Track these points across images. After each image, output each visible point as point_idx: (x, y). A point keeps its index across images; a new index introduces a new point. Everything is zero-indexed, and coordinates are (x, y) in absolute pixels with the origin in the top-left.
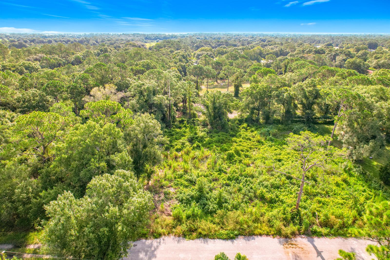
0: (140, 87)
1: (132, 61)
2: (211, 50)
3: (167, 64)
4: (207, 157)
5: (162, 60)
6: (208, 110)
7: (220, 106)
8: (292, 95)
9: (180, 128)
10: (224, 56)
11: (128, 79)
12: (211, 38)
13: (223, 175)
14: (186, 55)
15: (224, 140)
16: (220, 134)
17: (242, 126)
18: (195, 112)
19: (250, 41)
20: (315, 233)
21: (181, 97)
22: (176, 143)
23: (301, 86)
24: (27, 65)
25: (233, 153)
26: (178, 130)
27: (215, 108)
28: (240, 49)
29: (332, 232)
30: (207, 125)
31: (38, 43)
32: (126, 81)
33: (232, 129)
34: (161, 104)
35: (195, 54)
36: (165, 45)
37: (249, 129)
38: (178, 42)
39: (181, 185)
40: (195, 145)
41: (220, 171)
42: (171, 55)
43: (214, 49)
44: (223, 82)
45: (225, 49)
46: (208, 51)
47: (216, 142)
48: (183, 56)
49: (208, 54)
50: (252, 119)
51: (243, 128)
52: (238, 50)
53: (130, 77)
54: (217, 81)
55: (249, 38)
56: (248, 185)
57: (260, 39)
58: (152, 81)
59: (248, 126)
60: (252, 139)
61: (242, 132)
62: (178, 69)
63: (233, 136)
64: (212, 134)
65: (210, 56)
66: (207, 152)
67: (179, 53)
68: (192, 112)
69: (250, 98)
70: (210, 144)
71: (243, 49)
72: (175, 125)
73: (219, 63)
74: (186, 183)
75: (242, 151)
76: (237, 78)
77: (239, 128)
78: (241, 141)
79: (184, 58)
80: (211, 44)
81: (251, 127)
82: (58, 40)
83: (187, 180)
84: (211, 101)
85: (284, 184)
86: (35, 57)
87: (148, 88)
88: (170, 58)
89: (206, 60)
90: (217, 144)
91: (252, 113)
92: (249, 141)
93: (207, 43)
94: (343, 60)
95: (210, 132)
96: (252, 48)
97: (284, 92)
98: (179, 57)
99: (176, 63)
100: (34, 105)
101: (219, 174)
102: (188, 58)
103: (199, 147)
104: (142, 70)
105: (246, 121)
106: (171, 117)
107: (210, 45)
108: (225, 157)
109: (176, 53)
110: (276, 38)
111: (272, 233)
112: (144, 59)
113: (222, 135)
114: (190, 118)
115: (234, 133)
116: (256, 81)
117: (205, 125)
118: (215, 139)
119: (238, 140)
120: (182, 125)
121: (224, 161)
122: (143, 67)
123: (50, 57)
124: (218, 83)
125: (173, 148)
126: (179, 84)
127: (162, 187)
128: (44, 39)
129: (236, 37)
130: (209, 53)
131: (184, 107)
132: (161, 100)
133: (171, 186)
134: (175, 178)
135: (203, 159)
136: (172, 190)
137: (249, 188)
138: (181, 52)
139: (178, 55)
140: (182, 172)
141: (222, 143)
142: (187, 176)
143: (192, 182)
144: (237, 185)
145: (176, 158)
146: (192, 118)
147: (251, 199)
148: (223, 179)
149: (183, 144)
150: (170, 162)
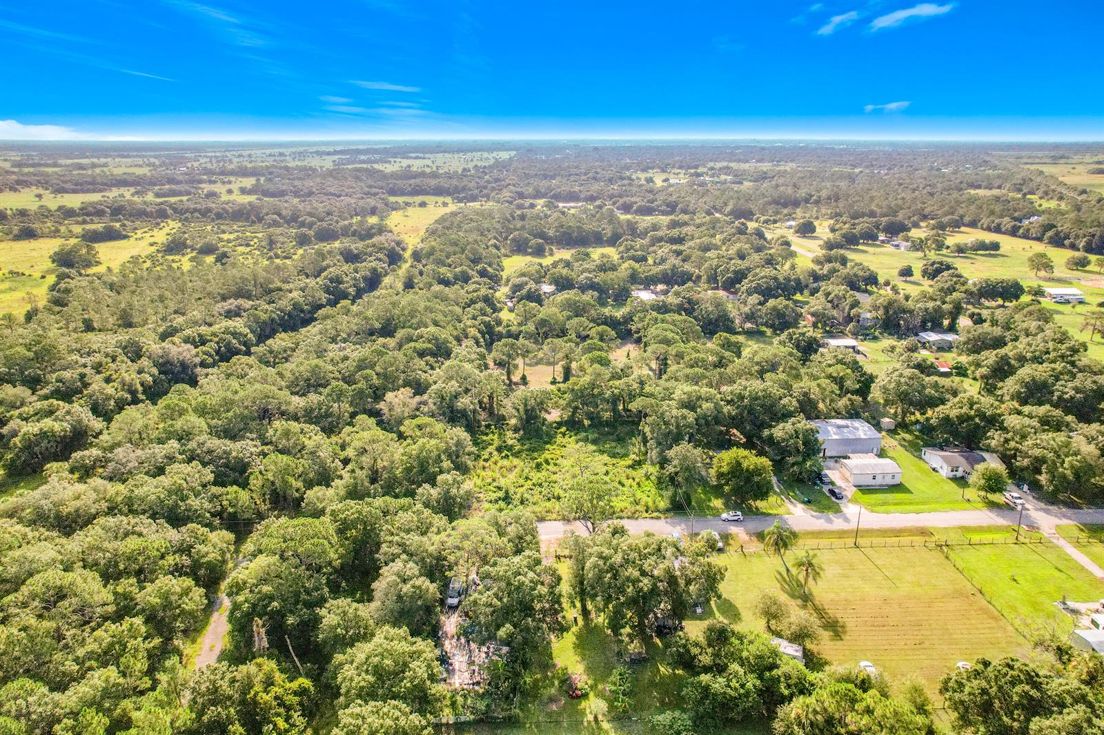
2: (538, 272)
4: (515, 467)
6: (519, 413)
7: (533, 406)
9: (487, 434)
13: (528, 481)
15: (535, 448)
16: (532, 441)
17: (560, 430)
18: (504, 414)
22: (484, 453)
25: (542, 462)
26: (484, 437)
27: (526, 411)
30: (519, 430)
33: (547, 434)
35: (508, 280)
37: (567, 434)
39: (490, 491)
40: (503, 454)
41: (527, 478)
46: (532, 275)
47: (527, 450)
48: (486, 297)
49: (531, 289)
50: (573, 421)
51: (561, 432)
52: (590, 271)
56: (549, 488)
59: (567, 430)
60: (567, 445)
61: (559, 439)
62: (479, 331)
63: (547, 443)
64: (523, 441)
66: (516, 461)
67: (480, 289)
68: (500, 413)
70: (519, 452)
72: (481, 432)
74: (495, 490)
75: (553, 459)
76: (567, 355)
77: (556, 432)
78: (554, 449)
81: (570, 432)
83: (495, 487)
84: (522, 403)
90: (528, 453)
91: (575, 412)
92: (563, 449)
95: (522, 439)
98: (479, 304)
99: (475, 317)
101: (525, 481)
103: (508, 457)
105: (566, 423)
106: (476, 421)
108: (534, 465)
113: (535, 442)
114: (498, 421)
115: (548, 440)
117: (516, 430)
118: (525, 447)
119: (551, 447)
120: (489, 431)
121: (532, 470)
123: (253, 306)
125: (481, 458)
127: (472, 493)
131: (491, 406)
132: (465, 404)
133: (481, 492)
134: (484, 486)
135: (511, 468)
136: (481, 495)
137: (549, 490)
138: (483, 286)
139: (478, 299)
140: (490, 480)
141: (533, 451)
142: (495, 484)
143: (499, 488)
144: (539, 489)
145: (484, 468)
146: (500, 421)
147: (549, 499)
148: (529, 484)
149: (491, 454)
150: (478, 471)
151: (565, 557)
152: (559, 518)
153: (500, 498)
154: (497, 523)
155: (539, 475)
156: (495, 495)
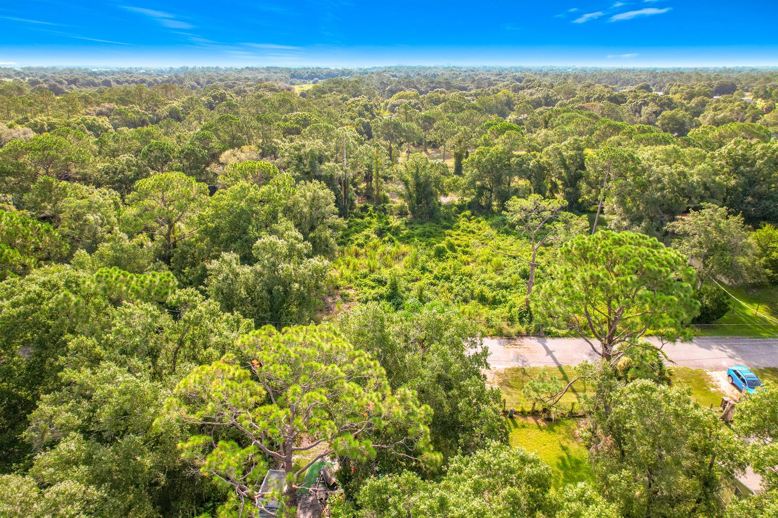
0: (299, 150)
1: (276, 114)
2: (416, 97)
3: (336, 120)
4: (404, 255)
5: (328, 114)
6: (407, 188)
7: (426, 181)
8: (543, 162)
9: (362, 218)
10: (439, 107)
11: (275, 140)
12: (419, 74)
13: (427, 274)
14: (371, 105)
15: (431, 233)
16: (426, 225)
17: (463, 214)
18: (387, 194)
19: (494, 80)
20: (549, 334)
21: (363, 170)
22: (356, 237)
23: (558, 149)
24: (90, 122)
25: (444, 248)
26: (359, 220)
27: (418, 185)
28: (471, 95)
29: (573, 332)
30: (406, 214)
31: (83, 85)
32: (273, 144)
33: (445, 219)
34: (332, 176)
35: (387, 104)
36: (331, 88)
37: (474, 219)
38: (356, 81)
39: (365, 286)
40: (386, 238)
41: (424, 269)
42: (344, 104)
43: (422, 96)
44: (437, 152)
45: (443, 95)
46: (410, 98)
47: (419, 235)
48: (365, 106)
49: (410, 103)
50: (479, 204)
51: (465, 216)
52: (467, 96)
53: (277, 138)
54: (426, 151)
55: (492, 74)
56: (463, 284)
57: (514, 77)
58: (317, 141)
59: (473, 214)
60: (477, 231)
61: (462, 222)
62: (357, 129)
63: (448, 228)
64: (413, 226)
65: (414, 106)
66: (404, 248)
67: (359, 101)
68: (381, 193)
69: (476, 170)
70: (409, 237)
71: (476, 95)
72: (355, 214)
73: (430, 118)
74: (373, 284)
75: (459, 246)
76: (460, 142)
77: (458, 217)
78: (458, 235)
79: (367, 110)
80: (418, 86)
81: (477, 216)
82: (122, 79)
83: (373, 281)
84: (412, 173)
85: (516, 284)
86: (98, 109)
87: (311, 150)
88: (342, 110)
89: (406, 113)
90: (421, 239)
91: (480, 194)
92: (472, 235)
93: (410, 84)
94: (654, 113)
95: (411, 223)
96: (494, 93)
97: (531, 160)
98: (358, 108)
99: (352, 118)
100: (130, 178)
101: (422, 273)
102: (375, 111)
103: (393, 241)
104: (296, 128)
105: (470, 206)
106: (348, 199)
107: (416, 88)
108: (432, 253)
109: (353, 102)
110: (546, 74)
111: (491, 333)
112: (297, 110)
113: (428, 227)
114: (379, 203)
115: (448, 224)
116: (487, 143)
117: (402, 213)
118: (417, 231)
119: (454, 233)
120: (364, 214)
121: (431, 259)
122: (298, 123)
123: (125, 109)
124: (428, 154)
125: (352, 243)
126: (361, 148)
127: (337, 288)
128: (95, 77)
129: (467, 74)
130: (413, 101)
131: (369, 189)
132: (332, 169)
133: (351, 288)
134: (356, 278)
135: (398, 257)
136: (351, 292)
137: (463, 287)
138: (363, 100)
139: (357, 105)
140: (366, 271)
141: (428, 237)
142: (373, 276)
143: (381, 282)
144: (447, 285)
145: (357, 255)
146: (380, 203)
147: (466, 301)
148: (427, 278)
149: (367, 237)
150: (348, 258)
151: (523, 414)
152: (492, 331)
153: (382, 297)
154: (382, 340)
155: (442, 265)
156: (373, 292)
